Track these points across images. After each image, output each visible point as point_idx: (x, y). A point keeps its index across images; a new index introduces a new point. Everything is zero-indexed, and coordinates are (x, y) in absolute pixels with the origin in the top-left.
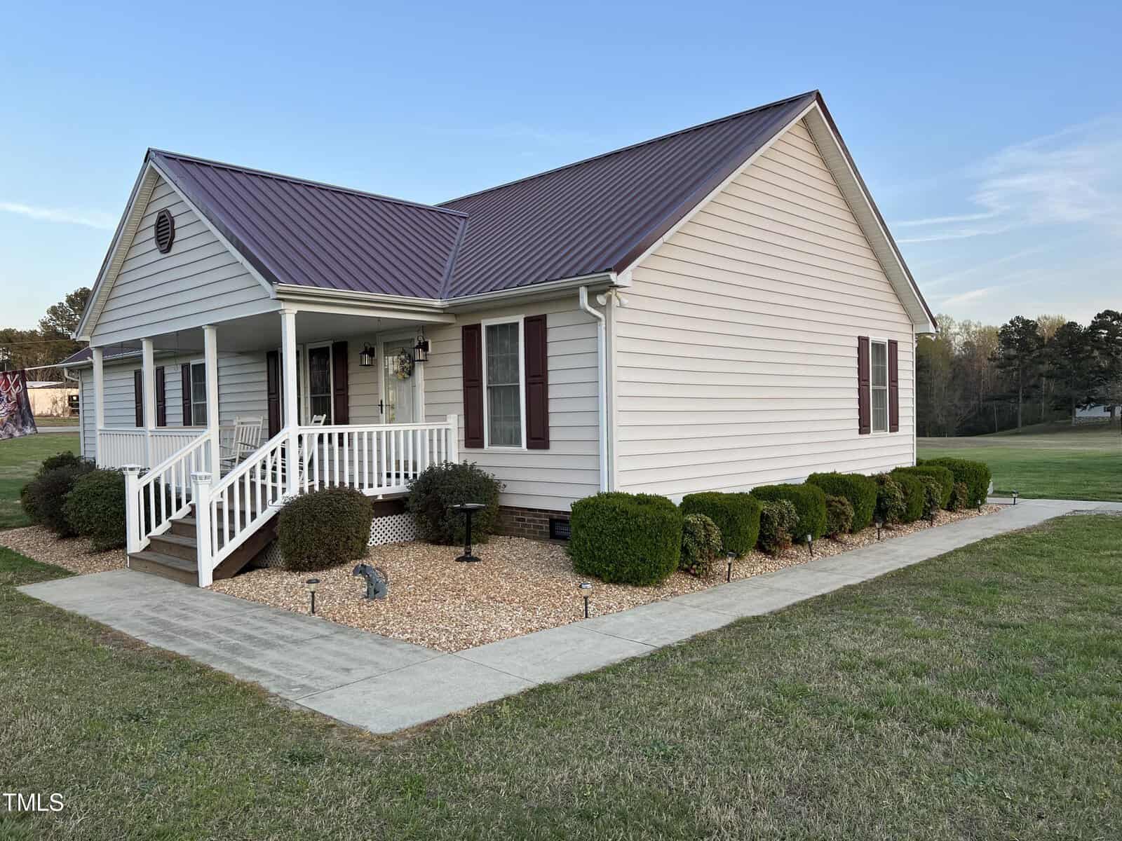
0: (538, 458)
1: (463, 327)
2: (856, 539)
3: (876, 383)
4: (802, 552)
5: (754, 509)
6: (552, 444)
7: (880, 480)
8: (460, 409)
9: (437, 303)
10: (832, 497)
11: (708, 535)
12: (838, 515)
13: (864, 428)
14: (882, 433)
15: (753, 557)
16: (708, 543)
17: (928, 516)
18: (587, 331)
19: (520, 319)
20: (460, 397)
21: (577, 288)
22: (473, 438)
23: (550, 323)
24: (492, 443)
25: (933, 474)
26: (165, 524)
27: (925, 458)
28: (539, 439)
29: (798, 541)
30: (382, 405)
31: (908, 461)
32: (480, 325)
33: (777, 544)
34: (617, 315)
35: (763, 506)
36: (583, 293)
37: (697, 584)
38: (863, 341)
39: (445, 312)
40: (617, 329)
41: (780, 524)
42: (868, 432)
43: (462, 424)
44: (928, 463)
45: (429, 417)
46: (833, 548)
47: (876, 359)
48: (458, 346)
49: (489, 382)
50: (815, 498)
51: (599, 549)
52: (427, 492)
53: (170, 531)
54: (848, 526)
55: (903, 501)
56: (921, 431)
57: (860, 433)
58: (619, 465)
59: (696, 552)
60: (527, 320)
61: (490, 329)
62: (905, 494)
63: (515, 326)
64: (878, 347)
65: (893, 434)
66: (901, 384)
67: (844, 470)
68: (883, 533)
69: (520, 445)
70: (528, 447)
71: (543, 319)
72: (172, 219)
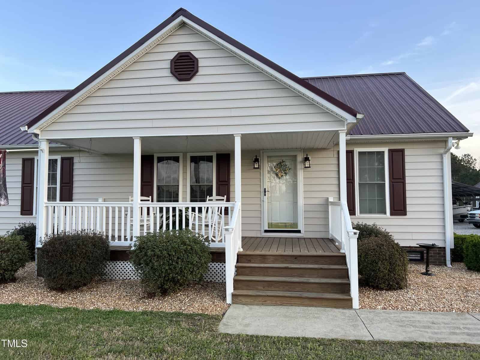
0: (398, 220)
6: (408, 213)
19: (385, 150)
20: (335, 188)
21: (447, 137)
23: (407, 153)
24: (361, 212)
30: (265, 192)
32: (354, 150)
36: (451, 140)
49: (359, 180)
60: (391, 150)
61: (360, 153)
63: (381, 153)
69: (385, 213)
70: (392, 214)
71: (402, 151)
72: (197, 59)
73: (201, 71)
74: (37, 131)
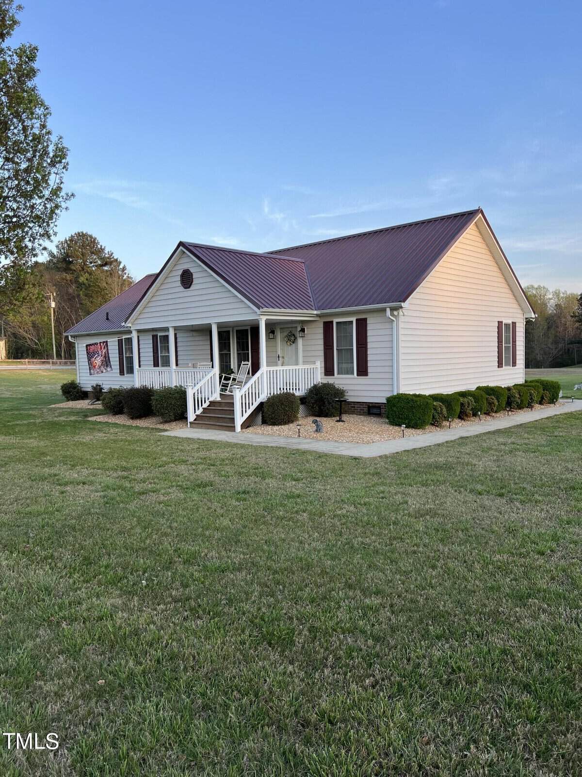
0: (362, 380)
1: (324, 322)
2: (498, 415)
3: (506, 343)
4: (477, 419)
5: (458, 400)
6: (369, 374)
7: (509, 389)
8: (322, 359)
9: (315, 312)
10: (488, 396)
11: (442, 410)
12: (491, 404)
13: (500, 365)
14: (508, 367)
15: (457, 420)
16: (442, 413)
17: (530, 406)
18: (387, 326)
19: (354, 319)
20: (322, 353)
21: (386, 308)
22: (329, 371)
23: (369, 321)
24: (338, 374)
25: (533, 387)
26: (201, 410)
27: (529, 379)
28: (363, 371)
29: (475, 415)
30: (279, 357)
31: (521, 381)
32: (333, 321)
33: (467, 416)
34: (402, 319)
35: (461, 399)
36: (388, 310)
37: (438, 429)
38: (500, 323)
39: (317, 315)
40: (401, 325)
41: (468, 407)
42: (502, 367)
43: (323, 365)
44: (531, 382)
45: (305, 363)
46: (488, 418)
47: (506, 332)
48: (321, 330)
49: (337, 346)
50: (482, 396)
51: (402, 415)
52: (316, 395)
53: (203, 412)
54: (495, 409)
55: (519, 398)
56: (527, 366)
57: (498, 367)
58: (402, 382)
59: (437, 416)
60: (357, 320)
61: (338, 323)
62: (520, 395)
63: (351, 322)
64: (507, 325)
65: (514, 368)
66: (517, 343)
67: (492, 385)
68: (510, 413)
69: (353, 374)
70: (358, 375)
71: (365, 320)
72: (192, 273)
73: (195, 282)
74: (130, 325)
